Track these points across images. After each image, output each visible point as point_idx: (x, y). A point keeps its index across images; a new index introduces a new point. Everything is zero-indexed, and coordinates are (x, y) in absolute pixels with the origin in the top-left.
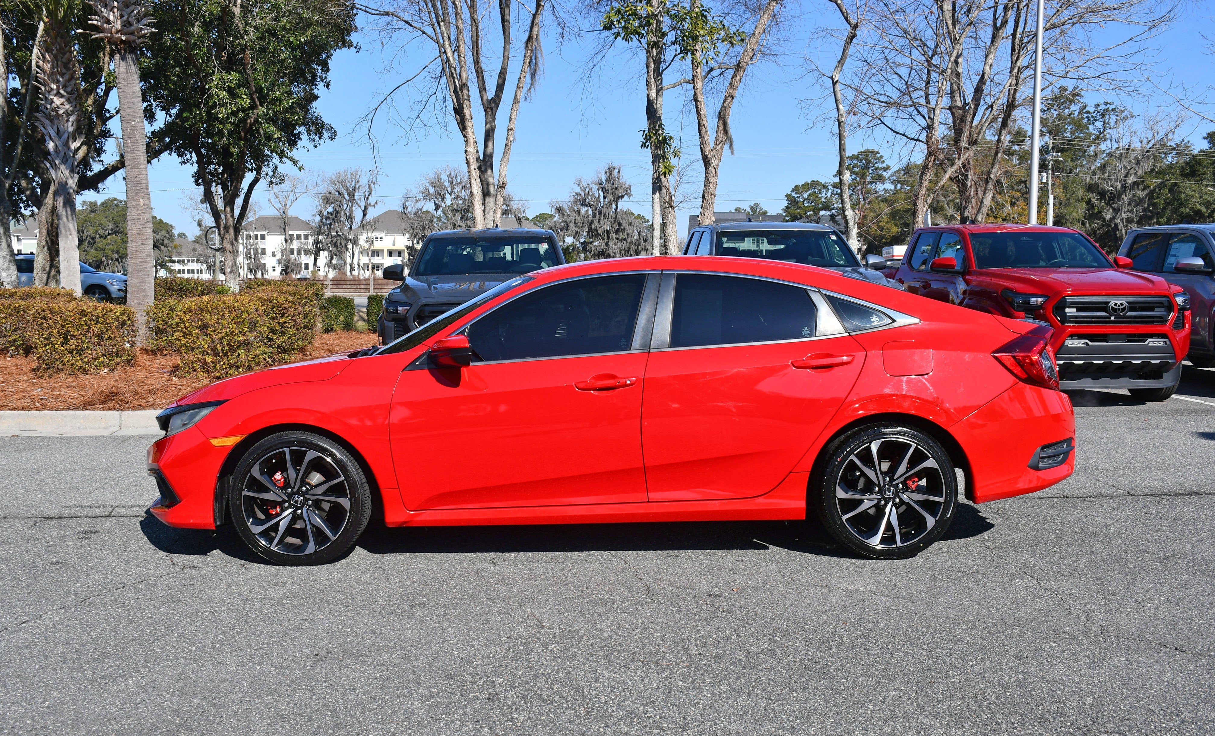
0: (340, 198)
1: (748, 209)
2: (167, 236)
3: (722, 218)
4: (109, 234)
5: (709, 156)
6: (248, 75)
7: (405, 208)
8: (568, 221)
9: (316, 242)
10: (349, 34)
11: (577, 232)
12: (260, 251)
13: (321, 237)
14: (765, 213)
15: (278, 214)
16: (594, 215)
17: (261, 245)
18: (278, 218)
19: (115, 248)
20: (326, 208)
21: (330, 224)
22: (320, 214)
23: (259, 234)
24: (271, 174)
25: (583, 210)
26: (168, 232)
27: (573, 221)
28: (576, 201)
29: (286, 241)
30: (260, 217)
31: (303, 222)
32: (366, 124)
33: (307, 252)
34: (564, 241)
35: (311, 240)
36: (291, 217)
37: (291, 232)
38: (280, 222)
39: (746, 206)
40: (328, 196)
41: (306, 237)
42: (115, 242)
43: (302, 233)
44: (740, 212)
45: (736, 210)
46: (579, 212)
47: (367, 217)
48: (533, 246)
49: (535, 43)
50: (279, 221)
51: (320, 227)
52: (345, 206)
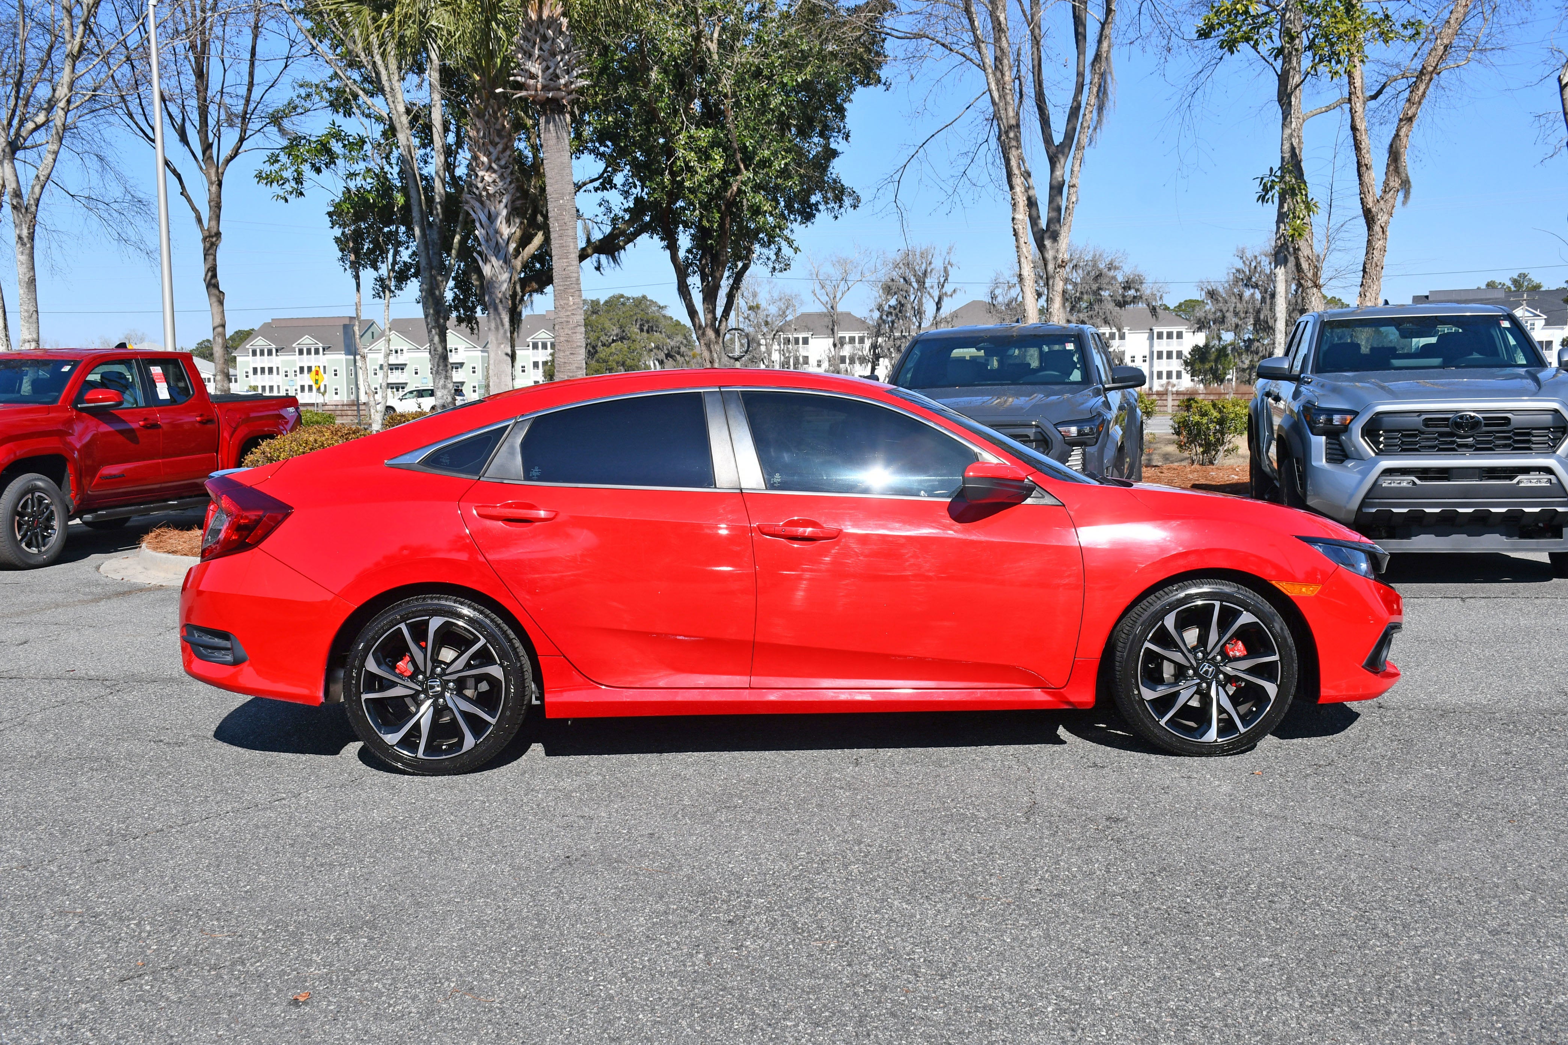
0: (906, 287)
1: (1509, 283)
2: (685, 342)
3: (1464, 298)
4: (614, 341)
5: (1374, 210)
6: (729, 130)
7: (994, 297)
8: (1224, 309)
9: (874, 346)
10: (879, 66)
11: (1237, 326)
12: (801, 359)
13: (880, 340)
14: (1537, 287)
15: (825, 310)
16: (1263, 300)
17: (803, 351)
18: (825, 315)
19: (620, 358)
20: (887, 300)
21: (893, 322)
22: (880, 308)
23: (801, 336)
24: (773, 257)
25: (1247, 293)
26: (686, 338)
27: (1231, 309)
28: (1237, 281)
29: (835, 345)
30: (803, 315)
31: (857, 319)
32: (892, 187)
33: (863, 360)
34: (1220, 339)
35: (868, 343)
36: (842, 313)
37: (841, 334)
38: (827, 321)
39: (1505, 279)
40: (891, 284)
41: (862, 340)
42: (621, 350)
43: (857, 335)
44: (1496, 288)
45: (1488, 285)
46: (1241, 296)
47: (942, 311)
48: (1057, 347)
49: (1104, 64)
50: (826, 319)
51: (879, 325)
52: (912, 297)
